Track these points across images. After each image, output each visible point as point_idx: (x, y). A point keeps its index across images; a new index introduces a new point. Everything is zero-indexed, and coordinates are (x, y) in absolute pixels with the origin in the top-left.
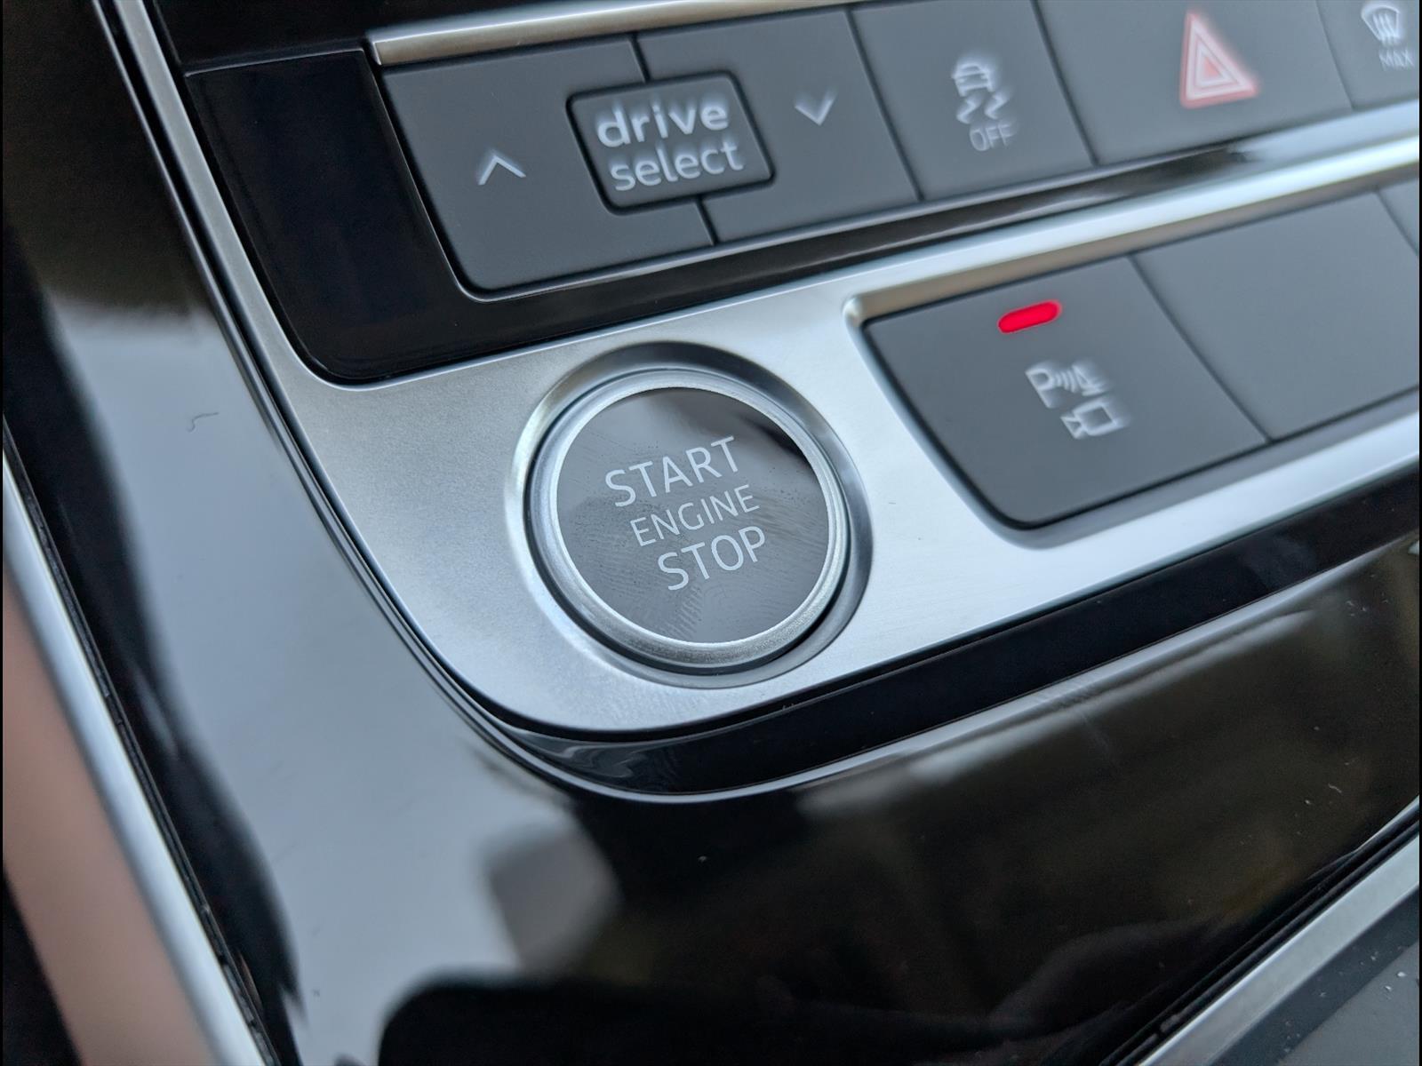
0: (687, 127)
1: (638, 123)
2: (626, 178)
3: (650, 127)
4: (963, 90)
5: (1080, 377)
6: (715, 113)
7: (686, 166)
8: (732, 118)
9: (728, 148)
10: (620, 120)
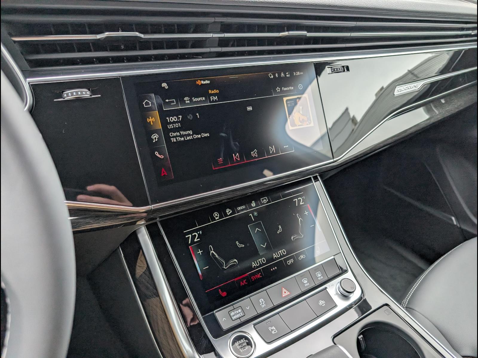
0: (238, 312)
1: (234, 313)
2: (234, 318)
3: (235, 313)
4: (261, 302)
5: (273, 328)
6: (240, 311)
7: (238, 316)
8: (241, 310)
9: (241, 313)
10: (232, 313)
